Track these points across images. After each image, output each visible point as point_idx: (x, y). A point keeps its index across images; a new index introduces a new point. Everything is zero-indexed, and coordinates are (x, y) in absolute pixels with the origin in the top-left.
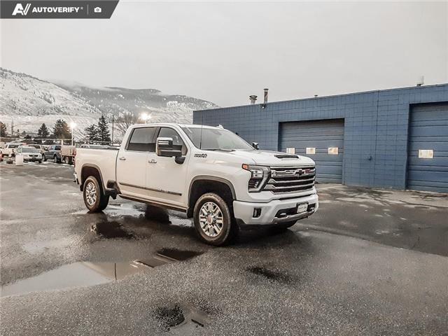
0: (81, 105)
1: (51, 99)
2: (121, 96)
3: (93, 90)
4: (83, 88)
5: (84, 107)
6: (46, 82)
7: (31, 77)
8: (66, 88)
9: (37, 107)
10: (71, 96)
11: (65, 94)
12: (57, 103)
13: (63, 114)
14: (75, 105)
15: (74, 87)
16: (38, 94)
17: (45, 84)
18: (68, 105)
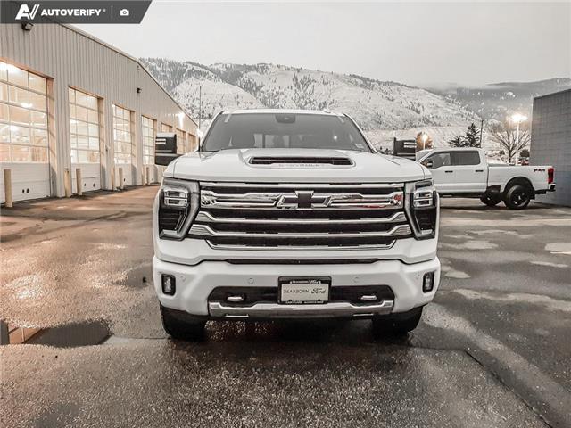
0: (455, 113)
1: (420, 109)
2: (511, 93)
3: (472, 91)
4: (459, 90)
5: (458, 115)
6: (416, 88)
7: (399, 84)
8: (438, 93)
9: (403, 119)
10: (443, 102)
11: (437, 100)
12: (427, 112)
13: (433, 125)
14: (448, 113)
15: (447, 90)
16: (405, 104)
17: (414, 91)
18: (440, 114)
